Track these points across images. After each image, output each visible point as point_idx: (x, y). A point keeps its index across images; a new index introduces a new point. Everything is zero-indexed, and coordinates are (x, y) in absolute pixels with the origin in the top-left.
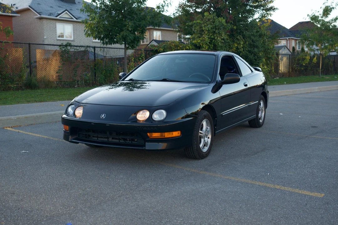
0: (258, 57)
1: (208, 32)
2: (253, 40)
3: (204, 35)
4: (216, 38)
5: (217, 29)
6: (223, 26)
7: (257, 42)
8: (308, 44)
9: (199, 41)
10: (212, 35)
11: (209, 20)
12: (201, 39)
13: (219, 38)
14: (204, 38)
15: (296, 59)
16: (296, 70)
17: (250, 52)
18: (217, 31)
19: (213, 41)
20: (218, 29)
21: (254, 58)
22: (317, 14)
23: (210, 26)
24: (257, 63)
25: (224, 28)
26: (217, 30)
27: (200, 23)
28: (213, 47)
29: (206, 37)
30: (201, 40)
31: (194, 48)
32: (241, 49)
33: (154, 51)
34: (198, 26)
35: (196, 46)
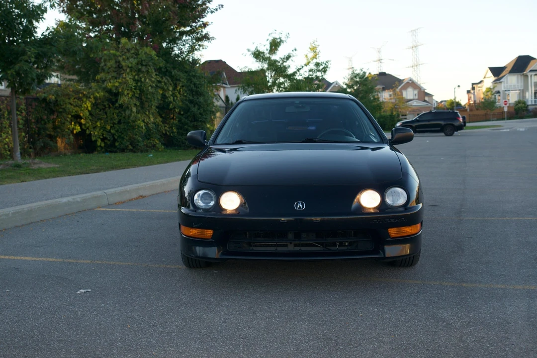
0: (204, 111)
1: (131, 71)
2: (195, 84)
3: (124, 75)
4: (143, 79)
5: (144, 65)
6: (153, 61)
7: (201, 88)
9: (117, 84)
10: (136, 75)
11: (128, 50)
12: (120, 81)
13: (147, 80)
14: (125, 78)
17: (191, 102)
18: (144, 69)
19: (139, 84)
20: (146, 66)
21: (199, 111)
22: (261, 49)
23: (133, 61)
24: (204, 120)
25: (154, 64)
26: (144, 67)
27: (115, 55)
28: (139, 94)
29: (129, 78)
30: (120, 83)
31: (107, 95)
32: (170, 97)
33: (41, 99)
34: (112, 59)
35: (109, 91)
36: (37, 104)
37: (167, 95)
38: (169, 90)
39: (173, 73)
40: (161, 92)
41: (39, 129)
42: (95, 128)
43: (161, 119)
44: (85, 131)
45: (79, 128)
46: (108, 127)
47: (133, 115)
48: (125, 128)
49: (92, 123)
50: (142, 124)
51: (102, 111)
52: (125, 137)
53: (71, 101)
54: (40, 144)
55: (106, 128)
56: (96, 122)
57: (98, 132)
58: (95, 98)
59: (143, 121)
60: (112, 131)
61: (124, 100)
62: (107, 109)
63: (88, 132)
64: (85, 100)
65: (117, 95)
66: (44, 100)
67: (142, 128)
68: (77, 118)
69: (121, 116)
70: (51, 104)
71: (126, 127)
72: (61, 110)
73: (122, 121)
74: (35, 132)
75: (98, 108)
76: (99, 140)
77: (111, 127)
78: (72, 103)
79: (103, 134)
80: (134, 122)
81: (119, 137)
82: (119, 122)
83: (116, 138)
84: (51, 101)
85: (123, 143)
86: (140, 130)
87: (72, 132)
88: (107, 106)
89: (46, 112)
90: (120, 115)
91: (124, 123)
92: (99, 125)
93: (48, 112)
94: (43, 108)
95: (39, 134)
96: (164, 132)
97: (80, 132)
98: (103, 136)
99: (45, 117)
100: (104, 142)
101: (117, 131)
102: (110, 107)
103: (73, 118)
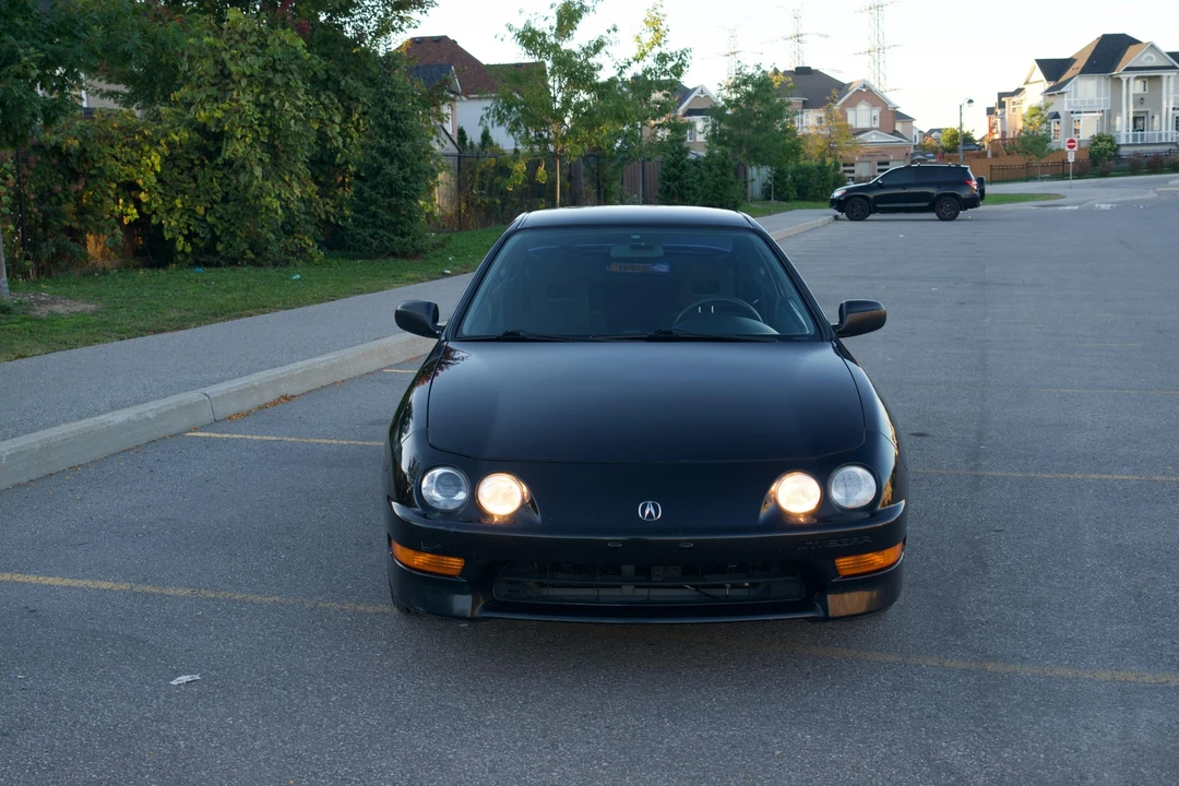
1: (250, 84)
2: (392, 113)
3: (235, 93)
4: (277, 103)
5: (281, 72)
6: (299, 62)
7: (405, 119)
8: (518, 119)
9: (219, 114)
10: (261, 93)
11: (244, 35)
12: (225, 106)
13: (287, 105)
14: (237, 101)
15: (478, 170)
16: (479, 205)
17: (384, 152)
18: (278, 80)
19: (268, 114)
20: (283, 72)
21: (402, 174)
22: (539, 26)
23: (255, 62)
24: (413, 192)
25: (302, 68)
26: (279, 75)
27: (213, 48)
28: (269, 136)
29: (246, 100)
30: (225, 111)
31: (196, 136)
32: (335, 138)
33: (48, 148)
34: (206, 56)
35: (202, 129)
36: (39, 158)
37: (329, 133)
38: (333, 122)
39: (343, 83)
40: (316, 127)
41: (46, 215)
42: (170, 211)
43: (316, 188)
44: (149, 217)
45: (135, 211)
46: (200, 210)
47: (255, 183)
48: (237, 213)
49: (163, 199)
50: (276, 204)
51: (186, 172)
52: (239, 232)
53: (117, 150)
54: (47, 249)
55: (195, 211)
56: (174, 198)
57: (176, 220)
58: (171, 145)
59: (279, 197)
60: (208, 218)
61: (235, 149)
62: (196, 169)
63: (154, 221)
64: (147, 148)
65: (219, 137)
66: (57, 148)
67: (277, 213)
68: (130, 188)
69: (229, 185)
70: (71, 160)
71: (239, 209)
72: (93, 172)
73: (231, 197)
74: (36, 221)
75: (178, 167)
76: (181, 238)
77: (206, 209)
78: (119, 155)
79: (189, 225)
80: (257, 198)
81: (226, 231)
82: (225, 200)
83: (218, 233)
84: (72, 151)
85: (234, 244)
86: (271, 218)
87: (120, 220)
88: (196, 162)
89: (61, 176)
90: (227, 182)
91: (236, 200)
92: (180, 206)
93: (65, 176)
94: (53, 166)
95: (46, 226)
96: (323, 216)
97: (136, 219)
98: (188, 228)
99: (59, 188)
100: (192, 244)
101: (221, 218)
102: (203, 166)
103: (120, 190)
